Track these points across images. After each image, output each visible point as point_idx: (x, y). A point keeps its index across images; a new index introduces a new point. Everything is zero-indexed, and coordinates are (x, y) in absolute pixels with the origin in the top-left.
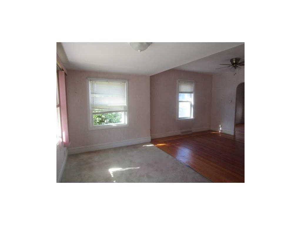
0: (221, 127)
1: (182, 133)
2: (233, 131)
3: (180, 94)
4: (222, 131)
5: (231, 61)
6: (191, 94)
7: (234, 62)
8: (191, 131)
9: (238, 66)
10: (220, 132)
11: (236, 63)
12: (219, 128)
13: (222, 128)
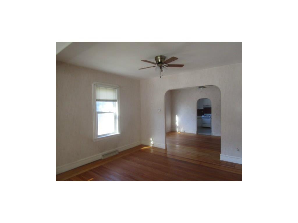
0: (152, 140)
1: (103, 156)
2: (165, 145)
3: (97, 102)
4: (153, 145)
5: (156, 60)
6: (115, 102)
7: (159, 61)
8: (117, 151)
9: (164, 66)
10: (151, 146)
11: (161, 63)
12: (150, 141)
13: (153, 142)
